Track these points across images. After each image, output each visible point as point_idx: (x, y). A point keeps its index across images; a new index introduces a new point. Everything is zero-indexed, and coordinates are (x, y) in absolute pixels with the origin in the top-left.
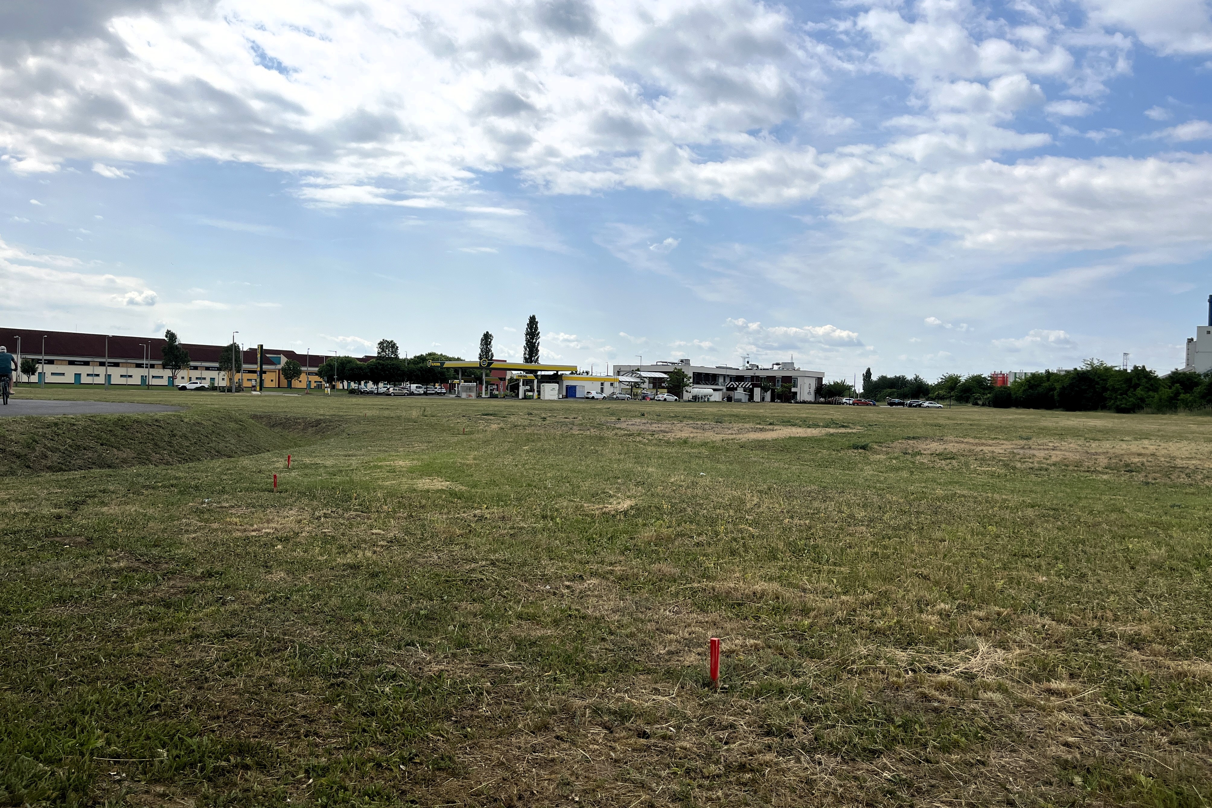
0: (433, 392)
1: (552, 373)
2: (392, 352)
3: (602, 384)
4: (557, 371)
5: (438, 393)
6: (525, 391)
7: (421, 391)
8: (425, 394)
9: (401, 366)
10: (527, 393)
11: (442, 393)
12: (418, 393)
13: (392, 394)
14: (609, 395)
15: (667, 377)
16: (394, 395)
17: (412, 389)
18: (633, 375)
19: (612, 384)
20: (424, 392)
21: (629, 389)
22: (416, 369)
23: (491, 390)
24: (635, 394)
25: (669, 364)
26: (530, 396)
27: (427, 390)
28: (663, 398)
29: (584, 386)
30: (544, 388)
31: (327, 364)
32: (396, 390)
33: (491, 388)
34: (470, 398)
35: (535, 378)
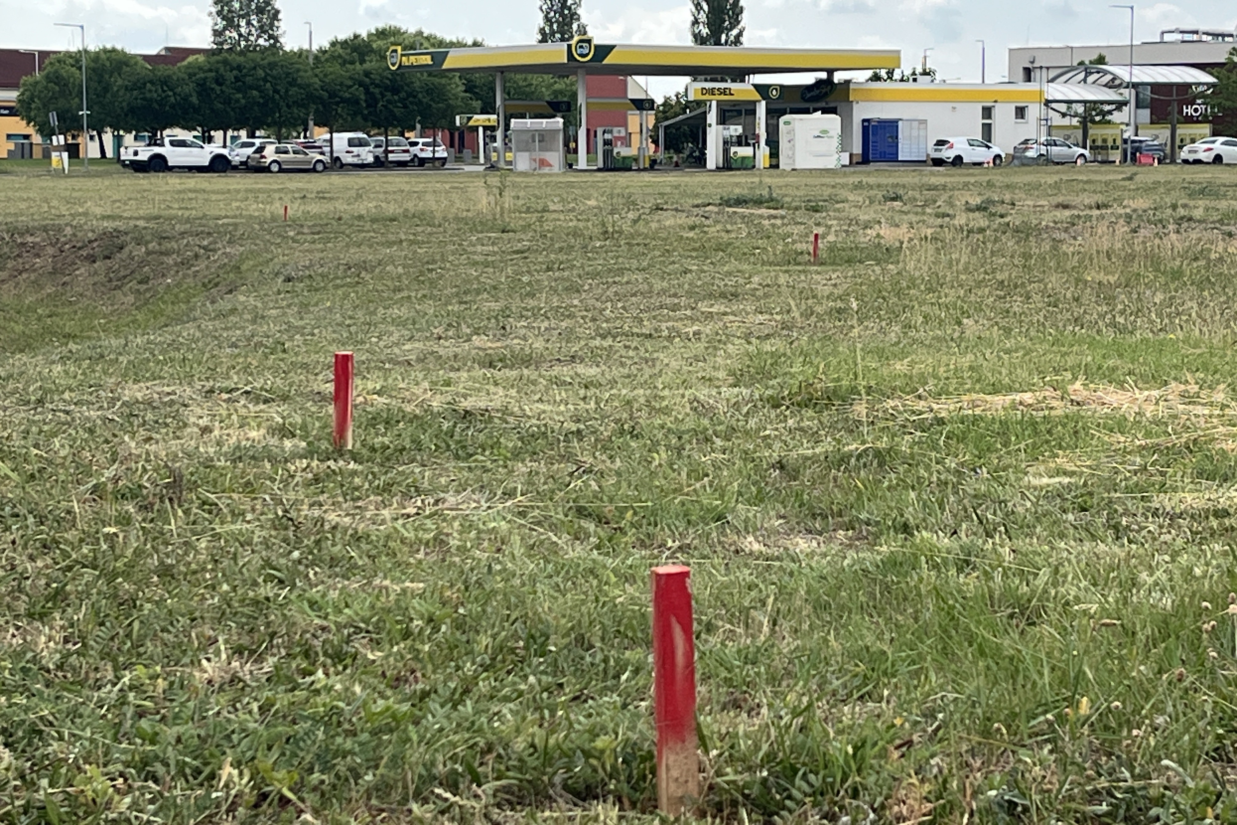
0: (406, 157)
1: (808, 79)
2: (262, 29)
3: (987, 112)
4: (830, 72)
5: (422, 162)
6: (727, 143)
7: (367, 155)
8: (379, 164)
9: (298, 70)
10: (733, 149)
11: (434, 159)
12: (356, 161)
13: (275, 167)
14: (1011, 152)
15: (1211, 79)
16: (281, 170)
17: (335, 148)
18: (1091, 79)
19: (1020, 112)
20: (376, 158)
21: (1075, 127)
22: (351, 78)
23: (607, 143)
24: (1099, 143)
25: (1205, 38)
26: (743, 158)
27: (387, 152)
28: (1212, 155)
29: (925, 122)
30: (791, 132)
31: (47, 77)
32: (286, 152)
33: (608, 136)
34: (546, 170)
35: (758, 97)
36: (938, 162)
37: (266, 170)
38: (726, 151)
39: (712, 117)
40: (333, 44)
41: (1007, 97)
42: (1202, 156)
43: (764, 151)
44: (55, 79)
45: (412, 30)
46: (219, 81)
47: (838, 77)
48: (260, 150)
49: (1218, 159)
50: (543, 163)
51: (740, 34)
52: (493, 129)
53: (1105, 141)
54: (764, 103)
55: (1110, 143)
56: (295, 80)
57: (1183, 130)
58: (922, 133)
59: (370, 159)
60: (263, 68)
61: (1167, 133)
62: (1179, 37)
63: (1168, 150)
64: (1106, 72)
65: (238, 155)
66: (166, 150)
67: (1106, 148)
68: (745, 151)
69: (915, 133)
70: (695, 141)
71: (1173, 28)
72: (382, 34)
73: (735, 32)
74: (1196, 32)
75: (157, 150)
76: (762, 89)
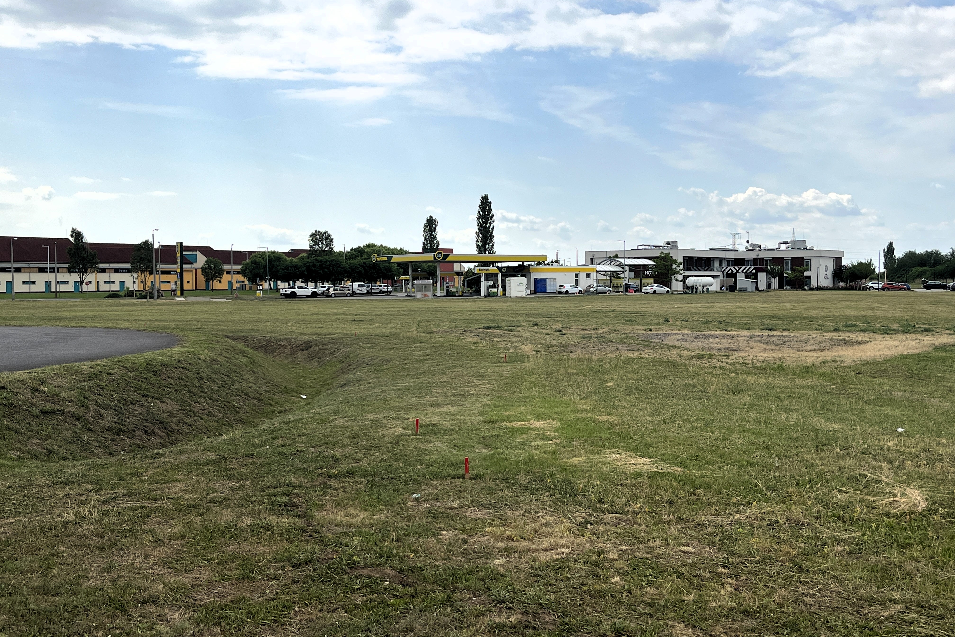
0: (378, 291)
2: (327, 245)
3: (577, 275)
4: (523, 262)
5: (383, 292)
6: (488, 287)
7: (364, 290)
8: (369, 293)
9: (341, 262)
10: (490, 290)
11: (388, 291)
12: (360, 292)
13: (333, 296)
14: (585, 289)
15: (653, 263)
16: (335, 297)
17: (354, 288)
18: (613, 263)
19: (588, 275)
20: (368, 291)
21: (608, 280)
22: (359, 265)
23: (447, 287)
24: (616, 285)
25: (652, 248)
26: (494, 292)
27: (371, 289)
28: (653, 290)
29: (555, 279)
30: (510, 283)
31: (252, 262)
32: (337, 290)
33: (447, 285)
34: (427, 298)
35: (499, 272)
36: (560, 293)
37: (331, 296)
38: (488, 290)
39: (483, 279)
40: (352, 250)
41: (583, 271)
42: (649, 291)
43: (501, 289)
44: (254, 262)
45: (379, 244)
46: (314, 266)
47: (526, 264)
48: (328, 289)
49: (655, 292)
50: (426, 295)
51: (493, 245)
52: (408, 280)
53: (617, 284)
54: (500, 274)
55: (619, 285)
56: (340, 266)
57: (645, 281)
58: (555, 283)
59: (366, 291)
60: (329, 261)
61: (639, 281)
62: (644, 247)
63: (639, 287)
64: (618, 261)
65: (319, 290)
66: (296, 290)
67: (618, 287)
68: (494, 290)
69: (552, 283)
70: (477, 286)
71: (641, 244)
72: (368, 246)
73: (491, 244)
74: (649, 246)
75: (293, 290)
76: (500, 269)
